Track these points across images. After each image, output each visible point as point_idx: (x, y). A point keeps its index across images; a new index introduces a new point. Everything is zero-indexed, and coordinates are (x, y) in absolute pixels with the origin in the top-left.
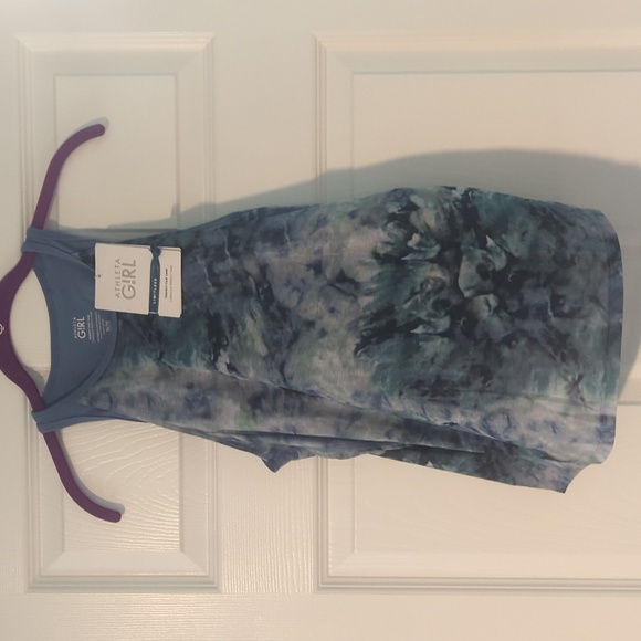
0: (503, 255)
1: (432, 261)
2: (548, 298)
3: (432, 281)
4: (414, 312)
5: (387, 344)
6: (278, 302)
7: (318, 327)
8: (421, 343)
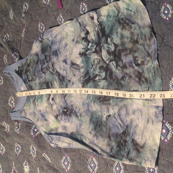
0: (113, 45)
1: (94, 52)
2: (132, 59)
3: (96, 60)
4: (94, 72)
5: (89, 85)
6: (62, 75)
7: (71, 82)
8: (98, 83)
